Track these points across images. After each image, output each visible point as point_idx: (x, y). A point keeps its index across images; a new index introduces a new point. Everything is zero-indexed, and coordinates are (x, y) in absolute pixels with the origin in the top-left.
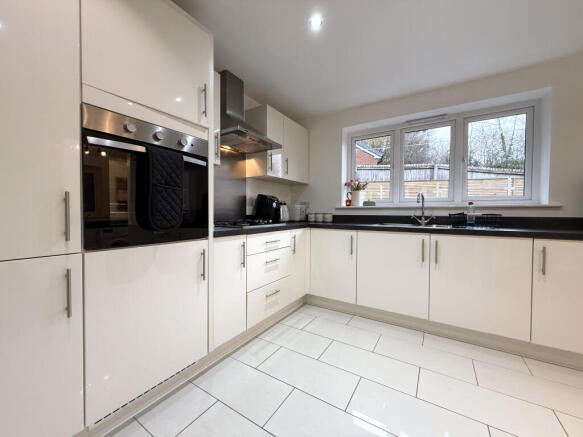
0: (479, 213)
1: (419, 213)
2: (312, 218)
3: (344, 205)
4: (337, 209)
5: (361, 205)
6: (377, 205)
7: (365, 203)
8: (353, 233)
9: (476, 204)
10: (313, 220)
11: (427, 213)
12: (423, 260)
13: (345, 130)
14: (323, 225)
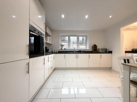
0: (83, 50)
1: (74, 51)
2: (54, 52)
3: (60, 49)
4: (59, 50)
5: (63, 49)
6: (66, 49)
7: (64, 49)
8: (65, 54)
9: (82, 49)
10: (56, 52)
11: (75, 51)
12: (76, 58)
13: (60, 34)
14: (56, 53)
